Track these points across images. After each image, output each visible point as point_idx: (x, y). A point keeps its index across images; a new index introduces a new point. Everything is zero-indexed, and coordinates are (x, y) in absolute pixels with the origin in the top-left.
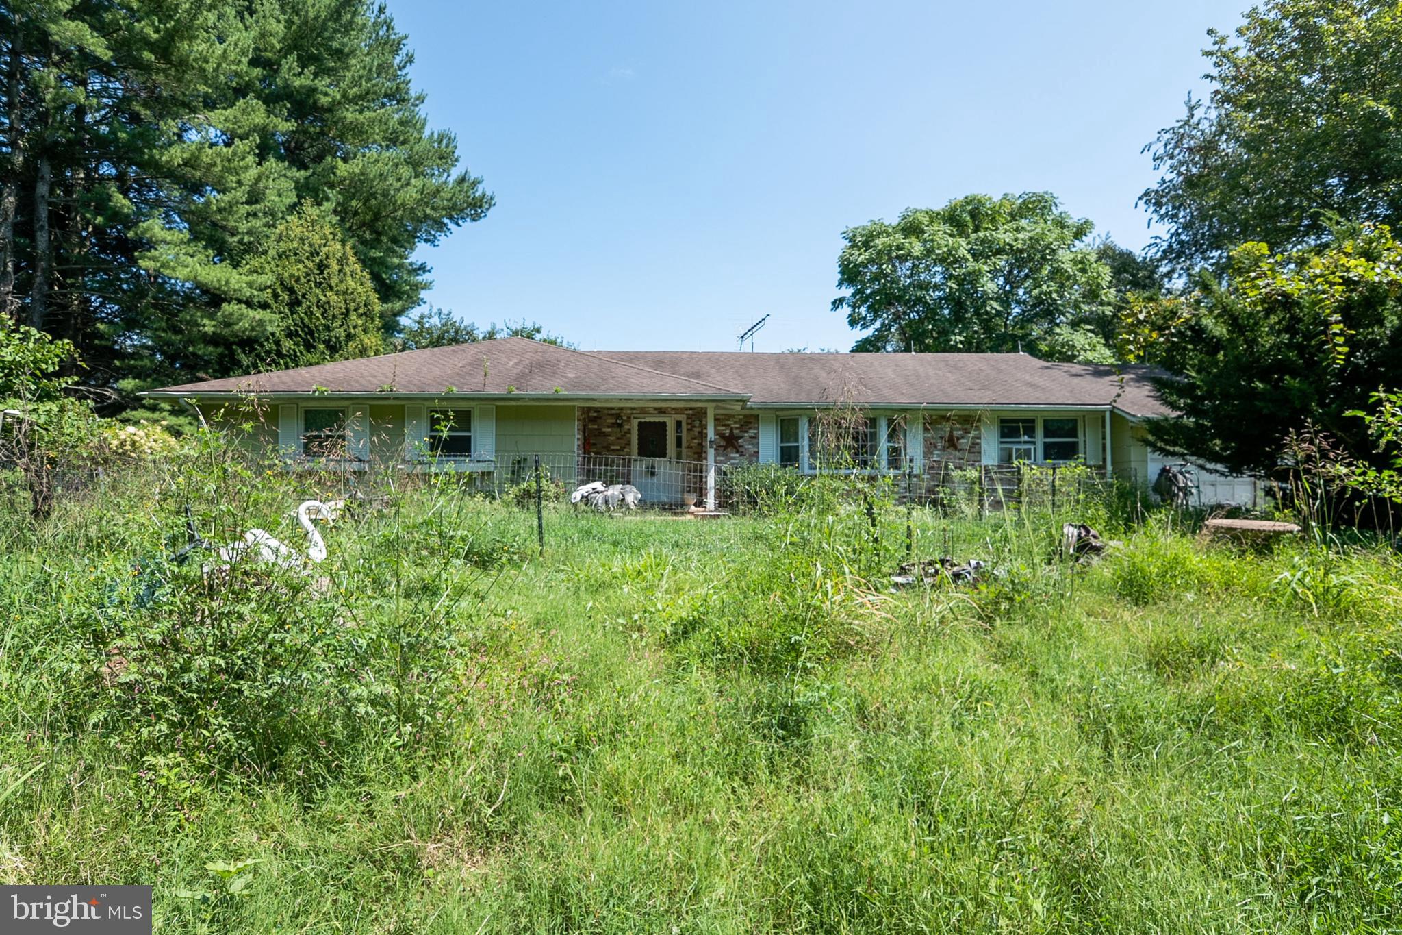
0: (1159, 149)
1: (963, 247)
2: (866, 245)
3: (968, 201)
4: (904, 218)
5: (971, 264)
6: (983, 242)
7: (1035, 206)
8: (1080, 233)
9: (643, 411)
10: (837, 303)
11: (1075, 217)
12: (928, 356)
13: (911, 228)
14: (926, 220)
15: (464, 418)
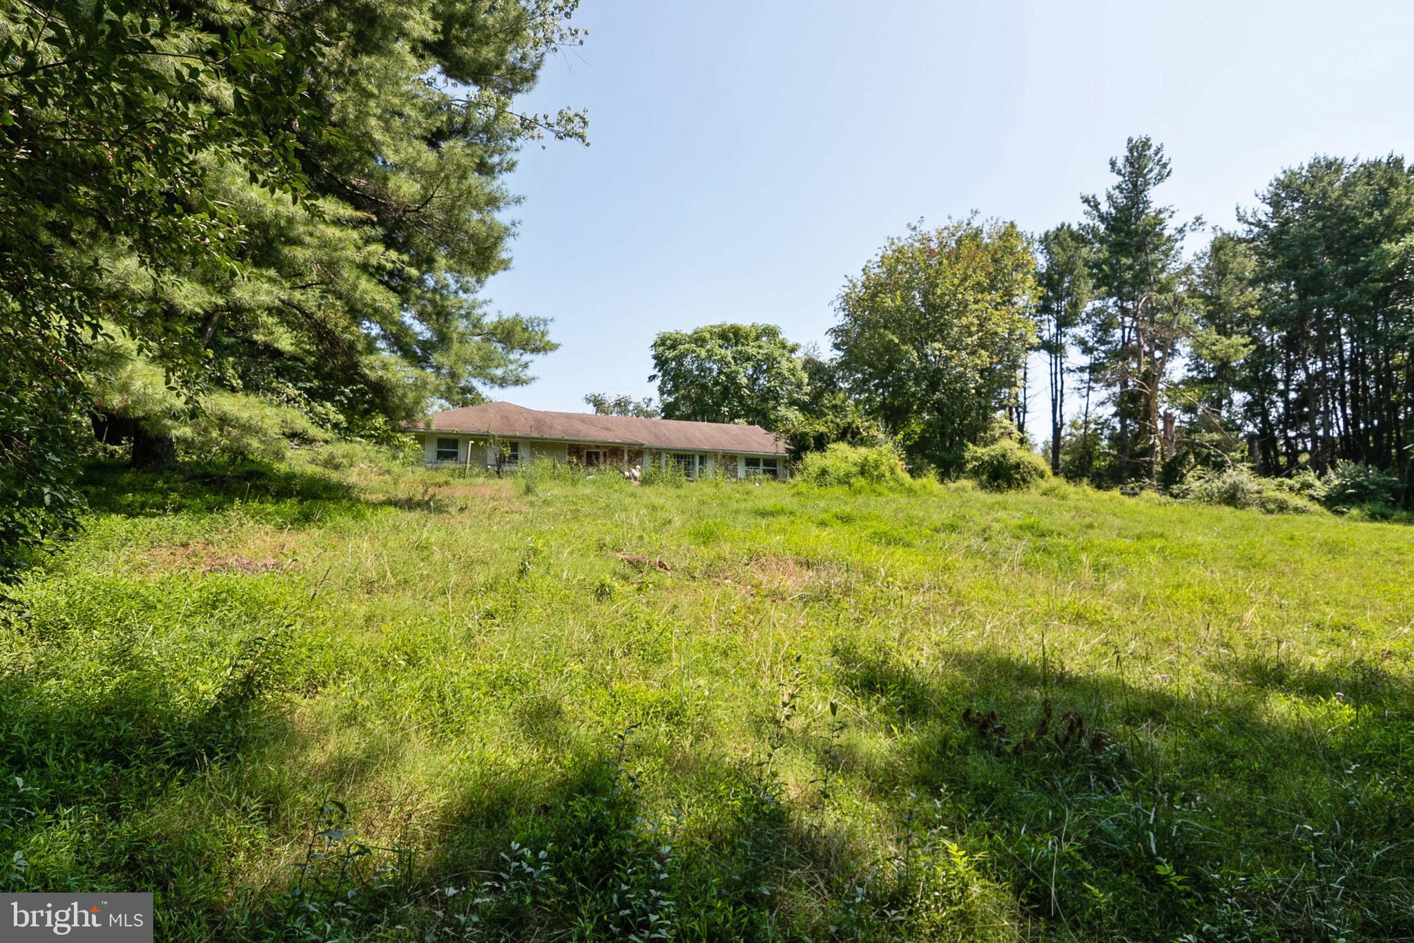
0: (837, 304)
1: (728, 354)
2: (673, 347)
3: (732, 327)
4: (696, 333)
5: (734, 368)
6: (740, 352)
7: (771, 332)
8: (793, 350)
9: (589, 447)
10: (652, 378)
11: (790, 343)
12: (714, 425)
13: (699, 340)
14: (708, 336)
15: (515, 446)
